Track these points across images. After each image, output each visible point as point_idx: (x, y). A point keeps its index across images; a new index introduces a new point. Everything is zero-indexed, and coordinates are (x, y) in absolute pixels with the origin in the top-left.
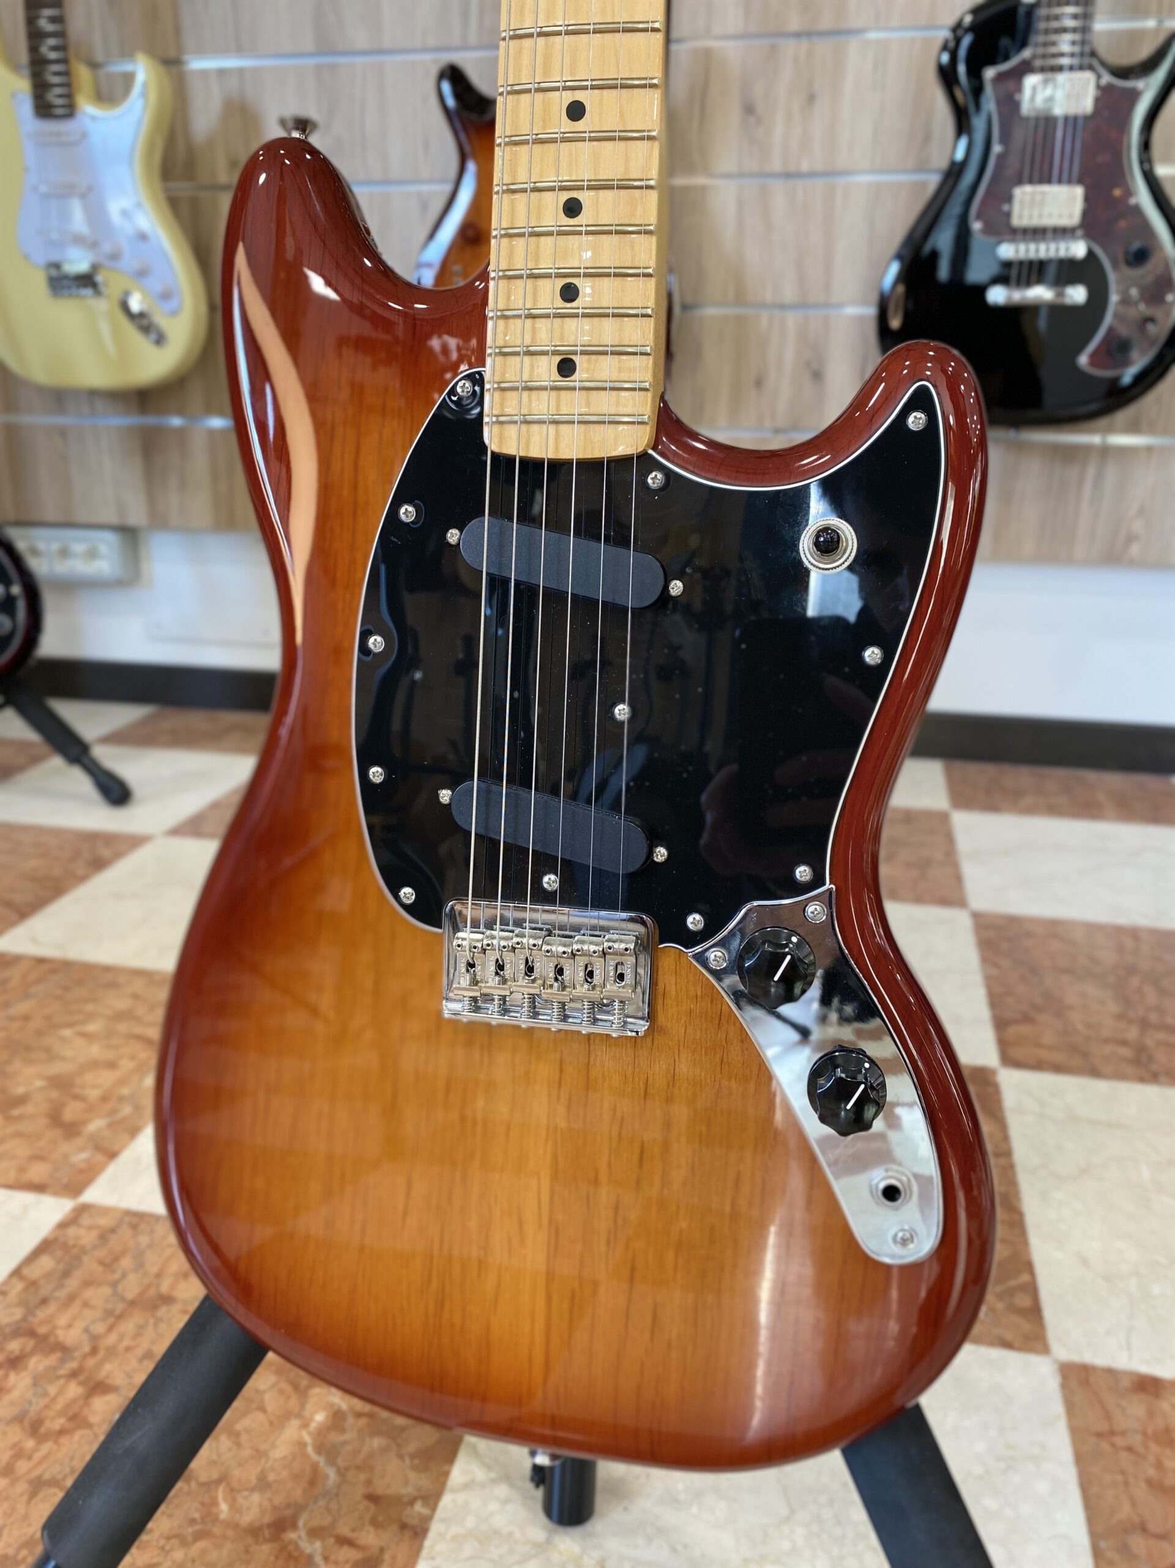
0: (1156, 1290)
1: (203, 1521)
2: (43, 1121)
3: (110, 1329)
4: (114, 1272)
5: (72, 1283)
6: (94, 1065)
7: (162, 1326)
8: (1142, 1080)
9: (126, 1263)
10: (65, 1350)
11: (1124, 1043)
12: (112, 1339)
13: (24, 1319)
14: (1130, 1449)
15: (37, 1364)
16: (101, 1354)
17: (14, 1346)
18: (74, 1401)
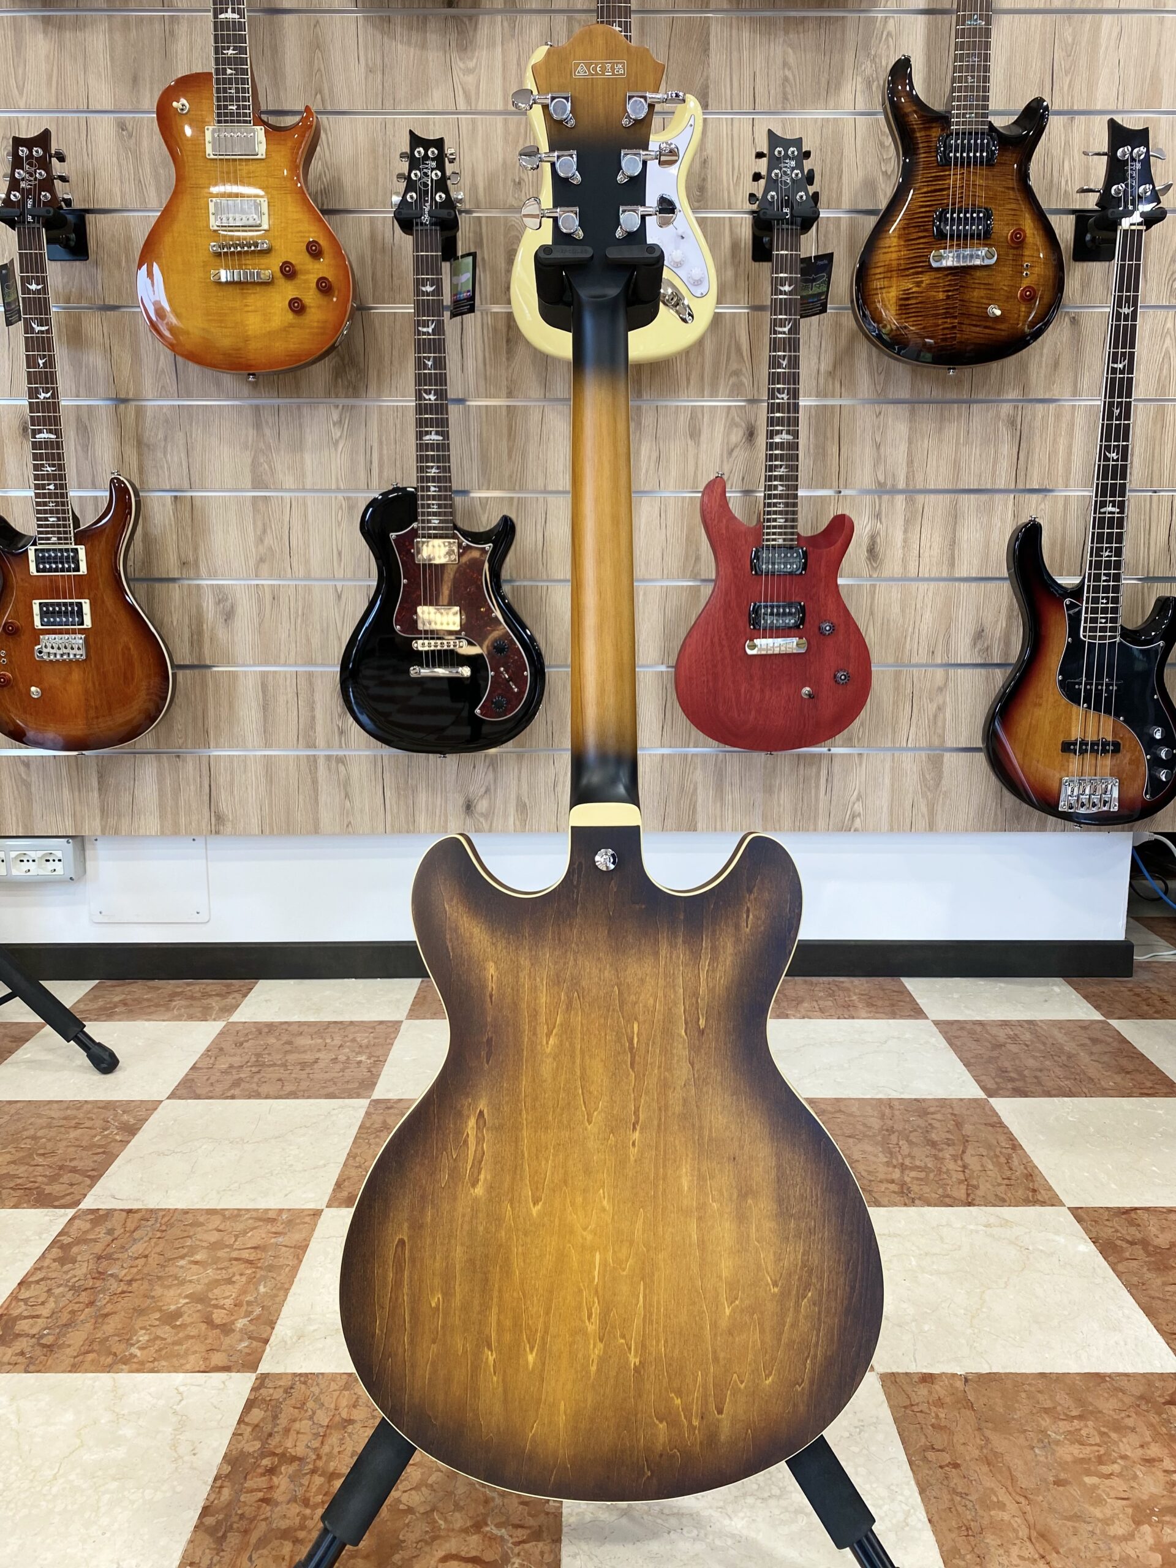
0: (926, 1328)
1: (432, 1531)
2: (204, 1326)
3: (322, 1443)
4: (306, 1411)
5: (283, 1421)
6: (216, 1283)
7: (355, 1437)
8: (905, 1205)
9: (310, 1404)
10: (300, 1459)
11: (892, 1181)
12: (326, 1449)
13: (263, 1446)
14: (921, 1411)
15: (286, 1470)
16: (324, 1459)
17: (266, 1462)
18: (322, 1485)
